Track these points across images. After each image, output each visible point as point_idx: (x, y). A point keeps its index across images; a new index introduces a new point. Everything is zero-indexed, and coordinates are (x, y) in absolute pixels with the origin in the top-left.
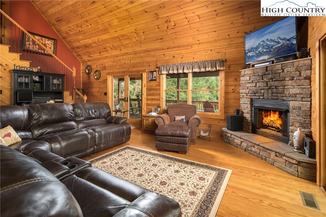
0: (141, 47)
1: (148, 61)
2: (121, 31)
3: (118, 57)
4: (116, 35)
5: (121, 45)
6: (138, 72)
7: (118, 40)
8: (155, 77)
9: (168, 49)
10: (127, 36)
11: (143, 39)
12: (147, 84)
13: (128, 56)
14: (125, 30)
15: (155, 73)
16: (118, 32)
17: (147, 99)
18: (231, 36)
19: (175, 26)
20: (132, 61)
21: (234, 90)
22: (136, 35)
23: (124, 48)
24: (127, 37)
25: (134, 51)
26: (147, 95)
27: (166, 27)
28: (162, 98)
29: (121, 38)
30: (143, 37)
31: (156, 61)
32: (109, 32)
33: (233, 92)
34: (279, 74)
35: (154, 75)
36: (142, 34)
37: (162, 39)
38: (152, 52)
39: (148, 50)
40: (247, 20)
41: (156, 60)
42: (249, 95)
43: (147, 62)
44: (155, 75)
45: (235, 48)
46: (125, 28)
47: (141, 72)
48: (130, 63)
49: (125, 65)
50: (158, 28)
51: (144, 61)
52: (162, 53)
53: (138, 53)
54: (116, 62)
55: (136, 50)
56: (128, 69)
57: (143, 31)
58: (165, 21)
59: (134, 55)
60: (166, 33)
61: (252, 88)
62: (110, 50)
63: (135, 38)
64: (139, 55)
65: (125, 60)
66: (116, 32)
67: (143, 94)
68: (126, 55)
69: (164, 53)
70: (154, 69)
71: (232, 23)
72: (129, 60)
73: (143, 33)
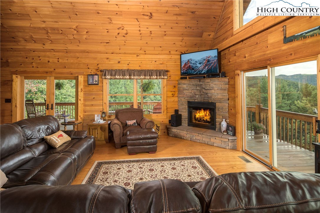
0: (78, 46)
1: (86, 62)
2: (54, 23)
3: (35, 52)
4: (44, 25)
5: (48, 39)
6: (72, 74)
7: (44, 32)
8: (96, 81)
9: (112, 53)
10: (61, 30)
11: (85, 39)
12: (84, 88)
13: (54, 53)
14: (60, 23)
15: (97, 77)
16: (47, 23)
17: (85, 105)
18: (172, 52)
19: (127, 34)
20: (60, 60)
21: (173, 95)
22: (75, 32)
23: (51, 43)
24: (61, 32)
25: (67, 49)
26: (85, 100)
27: (117, 34)
28: (105, 103)
29: (49, 31)
30: (85, 37)
31: (98, 65)
32: (31, 20)
33: (173, 96)
34: (209, 86)
35: (95, 78)
36: (85, 33)
37: (108, 43)
38: (92, 54)
39: (87, 51)
40: (184, 44)
41: (98, 63)
42: (186, 98)
43: (84, 64)
44: (97, 79)
45: (173, 62)
46: (60, 22)
47: (75, 74)
48: (57, 62)
49: (49, 63)
50: (108, 32)
51: (80, 62)
52: (105, 56)
53: (70, 52)
54: (31, 58)
55: (69, 48)
56: (54, 70)
57: (87, 31)
58: (118, 28)
59: (64, 53)
60: (115, 38)
61: (188, 94)
62: (23, 42)
63: (73, 35)
64: (72, 54)
65: (48, 57)
66: (44, 22)
67: (79, 100)
68: (51, 52)
69: (108, 57)
70: (94, 73)
71: (174, 44)
72: (56, 59)
73: (87, 32)
